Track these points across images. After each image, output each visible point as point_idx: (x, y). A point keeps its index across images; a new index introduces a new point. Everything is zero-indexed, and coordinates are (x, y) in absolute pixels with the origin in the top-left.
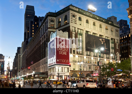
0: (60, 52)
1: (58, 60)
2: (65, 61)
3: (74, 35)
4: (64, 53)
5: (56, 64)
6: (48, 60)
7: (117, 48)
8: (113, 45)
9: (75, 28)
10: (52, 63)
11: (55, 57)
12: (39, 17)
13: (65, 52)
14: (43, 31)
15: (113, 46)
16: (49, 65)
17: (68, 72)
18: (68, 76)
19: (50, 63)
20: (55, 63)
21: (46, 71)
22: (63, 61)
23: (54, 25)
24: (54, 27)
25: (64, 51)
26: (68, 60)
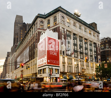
0: (51, 52)
1: (49, 61)
2: (56, 62)
3: (63, 36)
4: (54, 54)
5: (47, 64)
6: (38, 61)
7: (98, 52)
8: (95, 48)
9: (64, 29)
10: (43, 64)
11: (46, 57)
12: (27, 23)
13: (56, 52)
14: (33, 33)
15: (95, 50)
16: (39, 66)
17: (58, 73)
18: (58, 78)
19: (40, 64)
20: (45, 63)
21: (35, 72)
22: (54, 62)
23: (44, 26)
24: (44, 28)
25: (54, 52)
26: (58, 61)
